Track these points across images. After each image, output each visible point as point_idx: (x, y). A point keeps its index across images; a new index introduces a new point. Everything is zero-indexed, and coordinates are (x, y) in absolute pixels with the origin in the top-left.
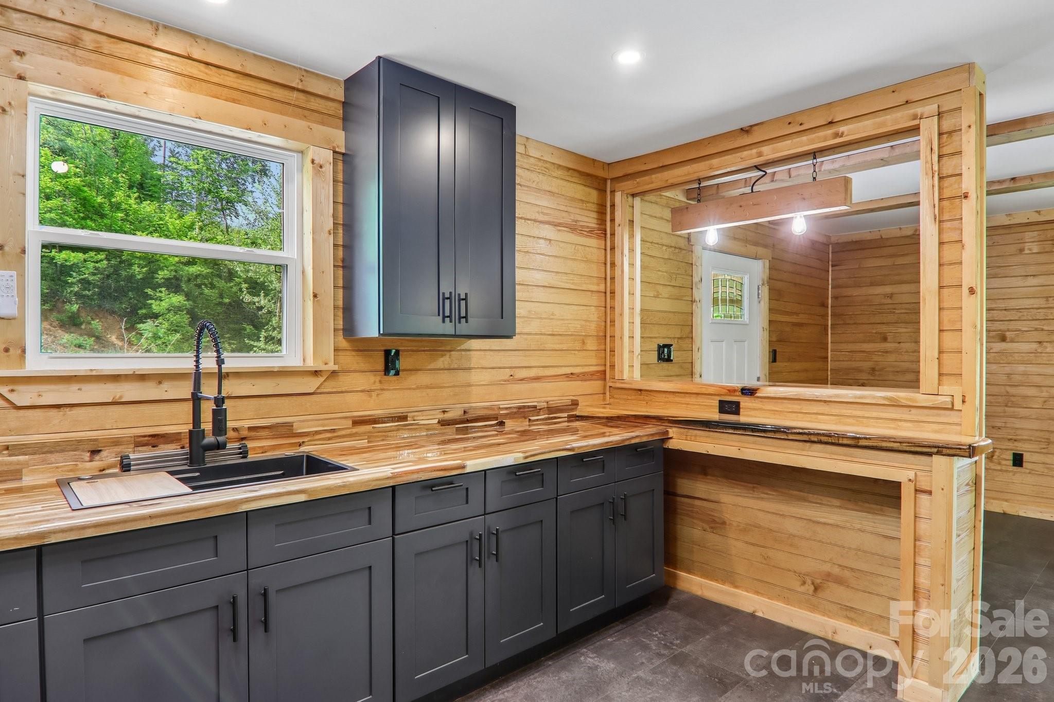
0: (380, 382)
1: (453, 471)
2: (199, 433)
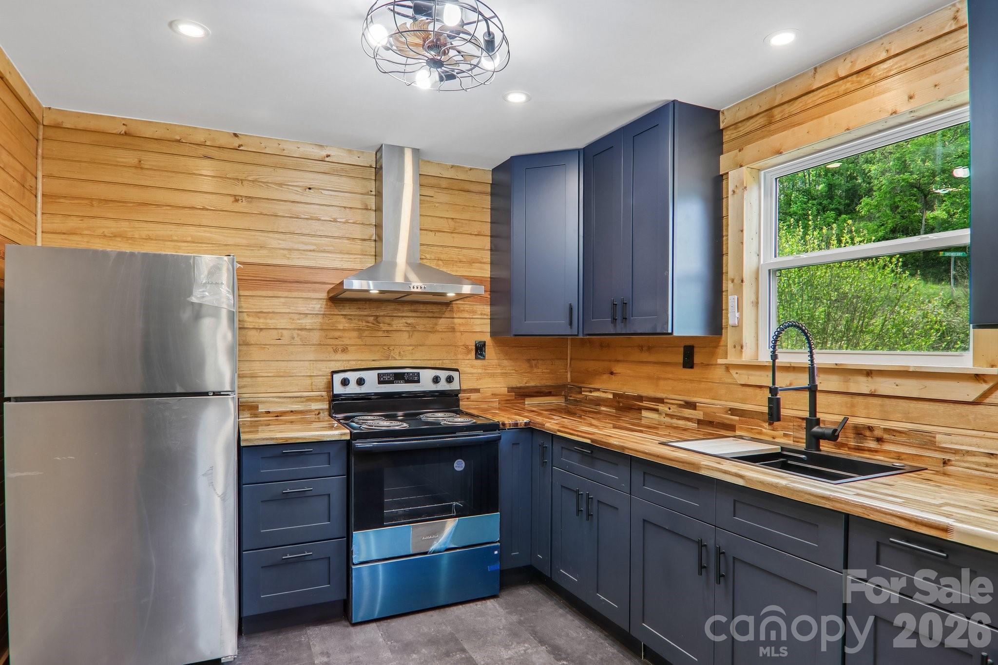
1: (921, 527)
2: (813, 421)
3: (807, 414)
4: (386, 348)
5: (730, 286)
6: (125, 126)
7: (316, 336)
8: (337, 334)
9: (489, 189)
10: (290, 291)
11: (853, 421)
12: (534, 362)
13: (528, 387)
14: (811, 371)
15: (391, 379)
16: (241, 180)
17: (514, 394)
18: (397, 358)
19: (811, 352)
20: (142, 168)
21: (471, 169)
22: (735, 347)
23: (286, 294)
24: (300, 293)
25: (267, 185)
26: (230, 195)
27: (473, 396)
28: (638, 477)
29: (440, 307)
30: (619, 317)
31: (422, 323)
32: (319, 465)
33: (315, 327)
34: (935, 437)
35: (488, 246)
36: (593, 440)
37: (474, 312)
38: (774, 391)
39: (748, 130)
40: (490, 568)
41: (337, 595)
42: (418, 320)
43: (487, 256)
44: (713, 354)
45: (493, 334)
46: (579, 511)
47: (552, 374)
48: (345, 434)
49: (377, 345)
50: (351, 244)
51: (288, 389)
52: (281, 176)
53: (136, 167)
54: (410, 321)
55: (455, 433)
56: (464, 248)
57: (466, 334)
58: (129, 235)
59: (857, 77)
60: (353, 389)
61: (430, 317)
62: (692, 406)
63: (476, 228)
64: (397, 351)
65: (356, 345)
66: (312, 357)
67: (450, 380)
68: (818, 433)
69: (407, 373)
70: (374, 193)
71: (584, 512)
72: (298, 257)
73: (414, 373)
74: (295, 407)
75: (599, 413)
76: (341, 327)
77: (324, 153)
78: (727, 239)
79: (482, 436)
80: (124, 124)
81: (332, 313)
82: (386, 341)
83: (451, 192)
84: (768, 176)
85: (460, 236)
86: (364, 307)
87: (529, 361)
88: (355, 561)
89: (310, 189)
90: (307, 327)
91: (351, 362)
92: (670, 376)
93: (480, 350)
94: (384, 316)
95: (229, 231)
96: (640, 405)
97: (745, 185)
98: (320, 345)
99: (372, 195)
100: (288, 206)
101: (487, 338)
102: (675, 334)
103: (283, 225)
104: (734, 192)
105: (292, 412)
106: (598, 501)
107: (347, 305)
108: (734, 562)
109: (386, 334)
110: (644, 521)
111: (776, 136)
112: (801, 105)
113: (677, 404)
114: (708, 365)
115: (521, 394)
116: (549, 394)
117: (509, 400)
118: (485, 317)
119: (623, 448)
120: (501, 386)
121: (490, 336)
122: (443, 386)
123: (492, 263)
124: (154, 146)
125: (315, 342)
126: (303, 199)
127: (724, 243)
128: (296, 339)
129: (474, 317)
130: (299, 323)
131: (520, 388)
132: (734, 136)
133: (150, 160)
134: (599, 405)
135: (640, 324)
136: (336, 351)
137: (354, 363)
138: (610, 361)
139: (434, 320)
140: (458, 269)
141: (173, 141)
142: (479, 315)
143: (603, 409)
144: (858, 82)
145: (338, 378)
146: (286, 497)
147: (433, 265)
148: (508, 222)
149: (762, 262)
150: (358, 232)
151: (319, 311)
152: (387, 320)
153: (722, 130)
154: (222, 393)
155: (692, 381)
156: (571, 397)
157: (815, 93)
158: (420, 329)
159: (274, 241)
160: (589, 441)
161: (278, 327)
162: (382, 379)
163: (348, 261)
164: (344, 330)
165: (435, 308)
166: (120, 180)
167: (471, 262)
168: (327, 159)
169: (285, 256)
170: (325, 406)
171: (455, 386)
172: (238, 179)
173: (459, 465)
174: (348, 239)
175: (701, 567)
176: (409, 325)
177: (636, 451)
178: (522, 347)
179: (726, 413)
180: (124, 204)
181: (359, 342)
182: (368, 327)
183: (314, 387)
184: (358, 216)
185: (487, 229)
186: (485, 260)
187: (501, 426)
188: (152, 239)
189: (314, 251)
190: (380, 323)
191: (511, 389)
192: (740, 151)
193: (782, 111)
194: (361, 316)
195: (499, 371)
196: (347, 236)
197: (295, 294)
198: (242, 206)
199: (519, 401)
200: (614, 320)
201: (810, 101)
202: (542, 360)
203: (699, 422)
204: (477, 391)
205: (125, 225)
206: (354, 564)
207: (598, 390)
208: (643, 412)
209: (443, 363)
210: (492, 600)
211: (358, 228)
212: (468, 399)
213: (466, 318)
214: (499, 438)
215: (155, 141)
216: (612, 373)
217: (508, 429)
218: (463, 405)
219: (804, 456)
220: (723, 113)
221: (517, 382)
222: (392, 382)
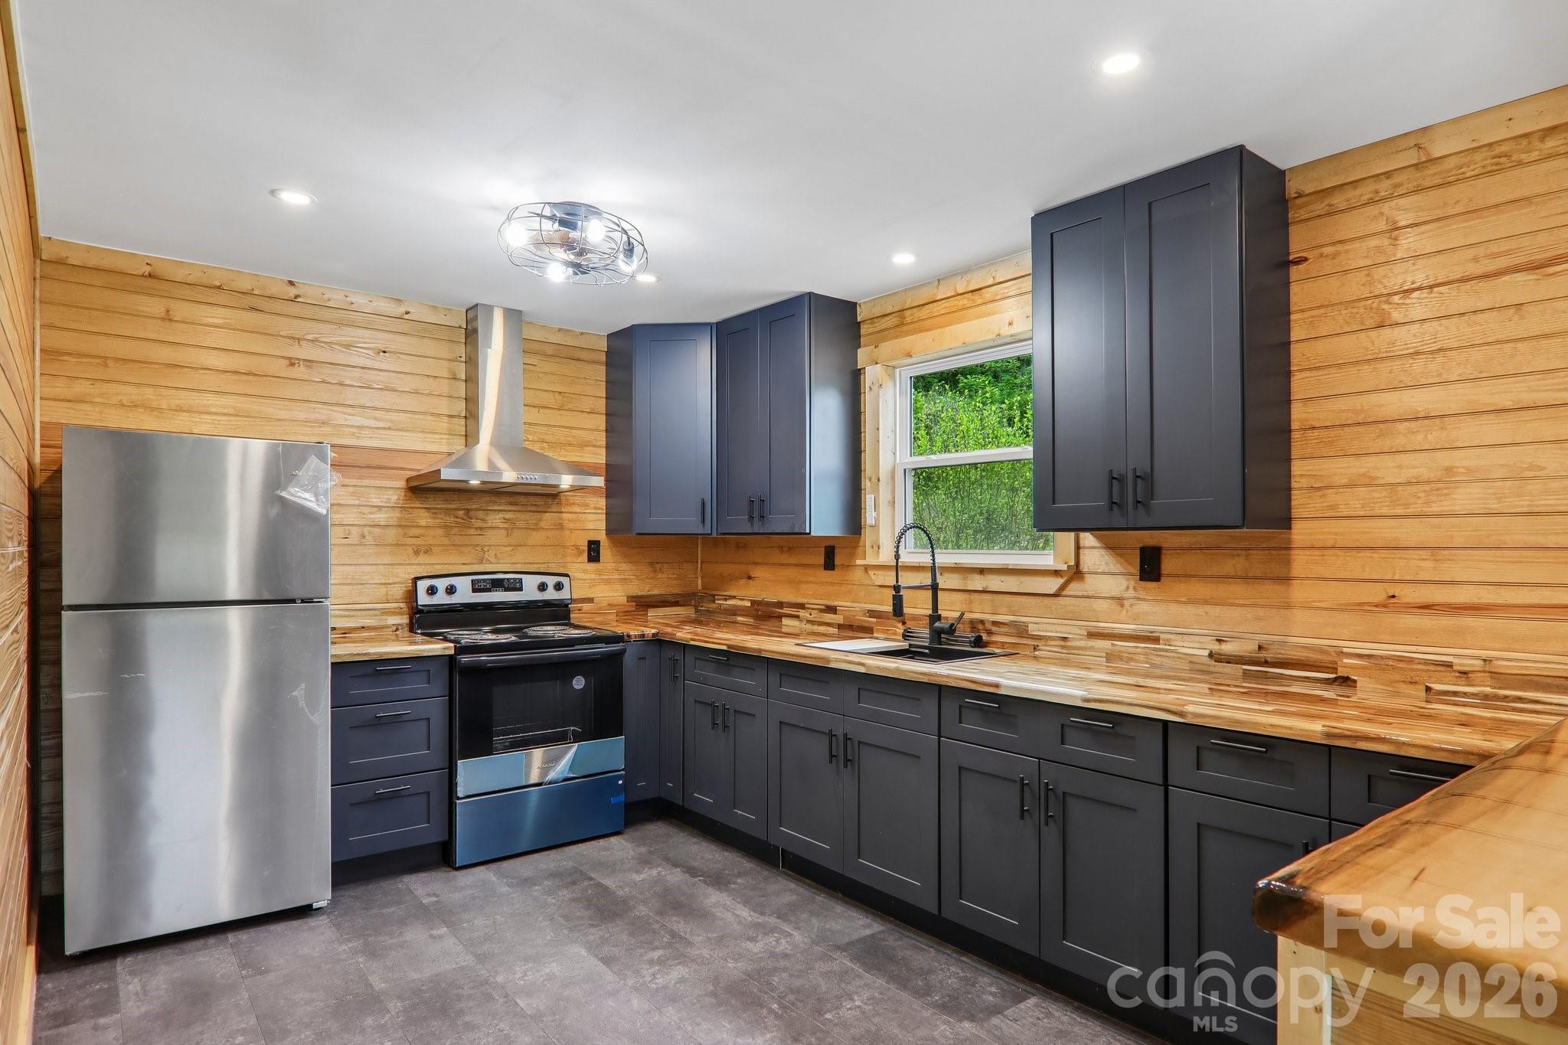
0: (1135, 589)
1: (985, 687)
2: (935, 617)
3: (930, 612)
4: (479, 549)
5: (868, 484)
6: (149, 267)
7: (391, 535)
8: (417, 531)
9: (603, 358)
10: (360, 477)
11: (967, 616)
12: (658, 566)
13: (651, 596)
14: (933, 569)
15: (488, 586)
16: (299, 339)
17: (634, 604)
18: (492, 560)
19: (933, 552)
20: (170, 320)
21: (582, 334)
22: (873, 547)
23: (355, 482)
24: (372, 482)
25: (331, 347)
26: (284, 357)
27: (586, 607)
28: (774, 680)
29: (545, 499)
30: (756, 515)
31: (524, 518)
32: (416, 685)
33: (391, 523)
34: (1028, 626)
35: (603, 426)
36: (729, 646)
37: (586, 505)
38: (897, 588)
39: (883, 326)
40: (613, 800)
41: (437, 836)
42: (518, 515)
43: (601, 438)
44: (852, 555)
45: (610, 532)
46: (714, 725)
47: (680, 579)
48: (448, 648)
49: (467, 545)
50: (435, 421)
51: (358, 599)
52: (348, 334)
53: (163, 319)
54: (508, 516)
55: (573, 646)
56: (573, 428)
57: (577, 531)
58: (155, 404)
59: (972, 295)
60: (441, 599)
61: (534, 512)
62: (832, 610)
63: (587, 404)
64: (492, 553)
65: (443, 545)
66: (387, 560)
67: (559, 587)
68: (937, 627)
69: (508, 579)
70: (463, 359)
71: (721, 726)
72: (370, 436)
73: (515, 579)
74: (367, 622)
75: (735, 622)
76: (423, 523)
77: (402, 310)
78: (865, 436)
79: (603, 648)
80: (147, 264)
81: (412, 506)
82: (480, 540)
83: (558, 360)
84: (903, 373)
85: (569, 413)
86: (453, 499)
87: (652, 564)
88: (460, 794)
89: (384, 352)
90: (382, 523)
91: (435, 567)
92: (811, 579)
93: (593, 552)
94: (477, 510)
95: (282, 402)
96: (779, 613)
97: (880, 383)
98: (397, 545)
99: (461, 362)
100: (357, 373)
101: (602, 537)
102: (813, 534)
103: (351, 396)
104: (870, 388)
105: (363, 628)
106: (735, 711)
107: (432, 496)
108: (859, 746)
109: (479, 532)
110: (781, 722)
111: (907, 338)
112: (928, 311)
113: (818, 609)
114: (848, 566)
115: (642, 604)
116: (676, 604)
117: (629, 611)
118: (599, 511)
119: (760, 651)
120: (620, 594)
121: (606, 535)
122: (551, 594)
123: (608, 447)
124: (187, 292)
125: (390, 541)
126: (377, 365)
127: (863, 439)
128: (367, 537)
129: (586, 511)
130: (370, 518)
131: (642, 597)
132: (870, 330)
133: (180, 310)
134: (735, 615)
135: (778, 523)
136: (417, 553)
137: (439, 567)
138: (747, 564)
139: (538, 515)
140: (567, 453)
141: (211, 287)
142: (592, 509)
143: (740, 619)
144: (973, 300)
145: (422, 586)
146: (378, 723)
147: (536, 448)
148: (628, 398)
149: (898, 461)
150: (443, 406)
151: (396, 503)
152: (481, 514)
153: (860, 322)
154: (315, 600)
155: (832, 584)
156: (702, 606)
157: (940, 303)
158: (521, 525)
159: (339, 417)
160: (725, 648)
161: (344, 523)
162: (477, 586)
163: (433, 442)
164: (427, 527)
165: (539, 501)
166: (142, 335)
167: (583, 445)
168: (406, 317)
169: (353, 434)
170: (404, 620)
171: (564, 595)
172: (293, 338)
173: (579, 683)
174: (432, 414)
175: (832, 756)
176: (507, 520)
177: (773, 652)
178: (644, 547)
179: (865, 615)
180: (149, 366)
181: (446, 541)
182: (457, 523)
183: (389, 598)
184: (444, 387)
185: (601, 405)
186: (598, 443)
187: (626, 638)
188: (184, 411)
189: (389, 428)
190: (472, 519)
191: (631, 598)
192: (876, 347)
193: (912, 315)
194: (448, 509)
195: (617, 577)
196: (431, 411)
197: (366, 482)
198: (300, 371)
199: (641, 613)
200: (751, 518)
201: (936, 309)
202: (667, 563)
203: (840, 626)
204: (590, 600)
205: (149, 391)
206: (458, 798)
207: (734, 597)
208: (783, 620)
209: (548, 567)
210: (615, 837)
211: (444, 402)
212: (579, 610)
213: (576, 513)
214: (624, 651)
215: (188, 286)
216: (750, 578)
217: (634, 641)
218: (573, 618)
219: (927, 651)
220: (860, 306)
221: (636, 589)
222: (489, 590)
